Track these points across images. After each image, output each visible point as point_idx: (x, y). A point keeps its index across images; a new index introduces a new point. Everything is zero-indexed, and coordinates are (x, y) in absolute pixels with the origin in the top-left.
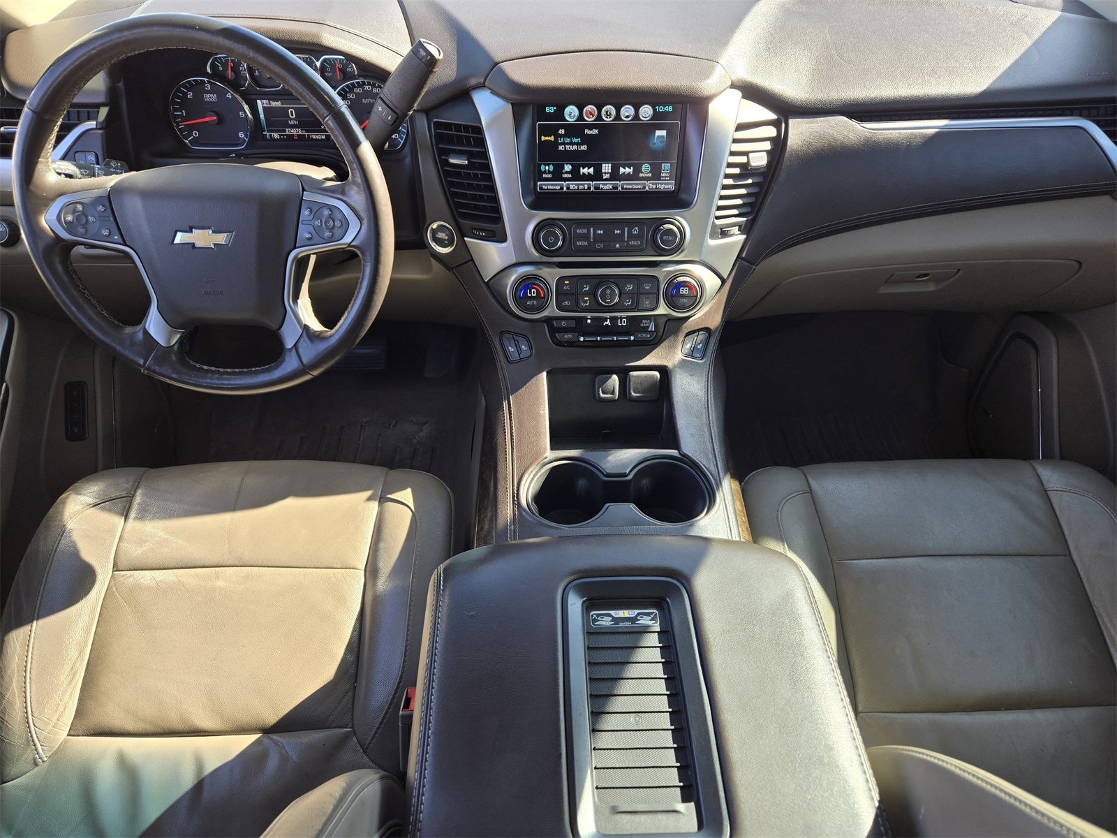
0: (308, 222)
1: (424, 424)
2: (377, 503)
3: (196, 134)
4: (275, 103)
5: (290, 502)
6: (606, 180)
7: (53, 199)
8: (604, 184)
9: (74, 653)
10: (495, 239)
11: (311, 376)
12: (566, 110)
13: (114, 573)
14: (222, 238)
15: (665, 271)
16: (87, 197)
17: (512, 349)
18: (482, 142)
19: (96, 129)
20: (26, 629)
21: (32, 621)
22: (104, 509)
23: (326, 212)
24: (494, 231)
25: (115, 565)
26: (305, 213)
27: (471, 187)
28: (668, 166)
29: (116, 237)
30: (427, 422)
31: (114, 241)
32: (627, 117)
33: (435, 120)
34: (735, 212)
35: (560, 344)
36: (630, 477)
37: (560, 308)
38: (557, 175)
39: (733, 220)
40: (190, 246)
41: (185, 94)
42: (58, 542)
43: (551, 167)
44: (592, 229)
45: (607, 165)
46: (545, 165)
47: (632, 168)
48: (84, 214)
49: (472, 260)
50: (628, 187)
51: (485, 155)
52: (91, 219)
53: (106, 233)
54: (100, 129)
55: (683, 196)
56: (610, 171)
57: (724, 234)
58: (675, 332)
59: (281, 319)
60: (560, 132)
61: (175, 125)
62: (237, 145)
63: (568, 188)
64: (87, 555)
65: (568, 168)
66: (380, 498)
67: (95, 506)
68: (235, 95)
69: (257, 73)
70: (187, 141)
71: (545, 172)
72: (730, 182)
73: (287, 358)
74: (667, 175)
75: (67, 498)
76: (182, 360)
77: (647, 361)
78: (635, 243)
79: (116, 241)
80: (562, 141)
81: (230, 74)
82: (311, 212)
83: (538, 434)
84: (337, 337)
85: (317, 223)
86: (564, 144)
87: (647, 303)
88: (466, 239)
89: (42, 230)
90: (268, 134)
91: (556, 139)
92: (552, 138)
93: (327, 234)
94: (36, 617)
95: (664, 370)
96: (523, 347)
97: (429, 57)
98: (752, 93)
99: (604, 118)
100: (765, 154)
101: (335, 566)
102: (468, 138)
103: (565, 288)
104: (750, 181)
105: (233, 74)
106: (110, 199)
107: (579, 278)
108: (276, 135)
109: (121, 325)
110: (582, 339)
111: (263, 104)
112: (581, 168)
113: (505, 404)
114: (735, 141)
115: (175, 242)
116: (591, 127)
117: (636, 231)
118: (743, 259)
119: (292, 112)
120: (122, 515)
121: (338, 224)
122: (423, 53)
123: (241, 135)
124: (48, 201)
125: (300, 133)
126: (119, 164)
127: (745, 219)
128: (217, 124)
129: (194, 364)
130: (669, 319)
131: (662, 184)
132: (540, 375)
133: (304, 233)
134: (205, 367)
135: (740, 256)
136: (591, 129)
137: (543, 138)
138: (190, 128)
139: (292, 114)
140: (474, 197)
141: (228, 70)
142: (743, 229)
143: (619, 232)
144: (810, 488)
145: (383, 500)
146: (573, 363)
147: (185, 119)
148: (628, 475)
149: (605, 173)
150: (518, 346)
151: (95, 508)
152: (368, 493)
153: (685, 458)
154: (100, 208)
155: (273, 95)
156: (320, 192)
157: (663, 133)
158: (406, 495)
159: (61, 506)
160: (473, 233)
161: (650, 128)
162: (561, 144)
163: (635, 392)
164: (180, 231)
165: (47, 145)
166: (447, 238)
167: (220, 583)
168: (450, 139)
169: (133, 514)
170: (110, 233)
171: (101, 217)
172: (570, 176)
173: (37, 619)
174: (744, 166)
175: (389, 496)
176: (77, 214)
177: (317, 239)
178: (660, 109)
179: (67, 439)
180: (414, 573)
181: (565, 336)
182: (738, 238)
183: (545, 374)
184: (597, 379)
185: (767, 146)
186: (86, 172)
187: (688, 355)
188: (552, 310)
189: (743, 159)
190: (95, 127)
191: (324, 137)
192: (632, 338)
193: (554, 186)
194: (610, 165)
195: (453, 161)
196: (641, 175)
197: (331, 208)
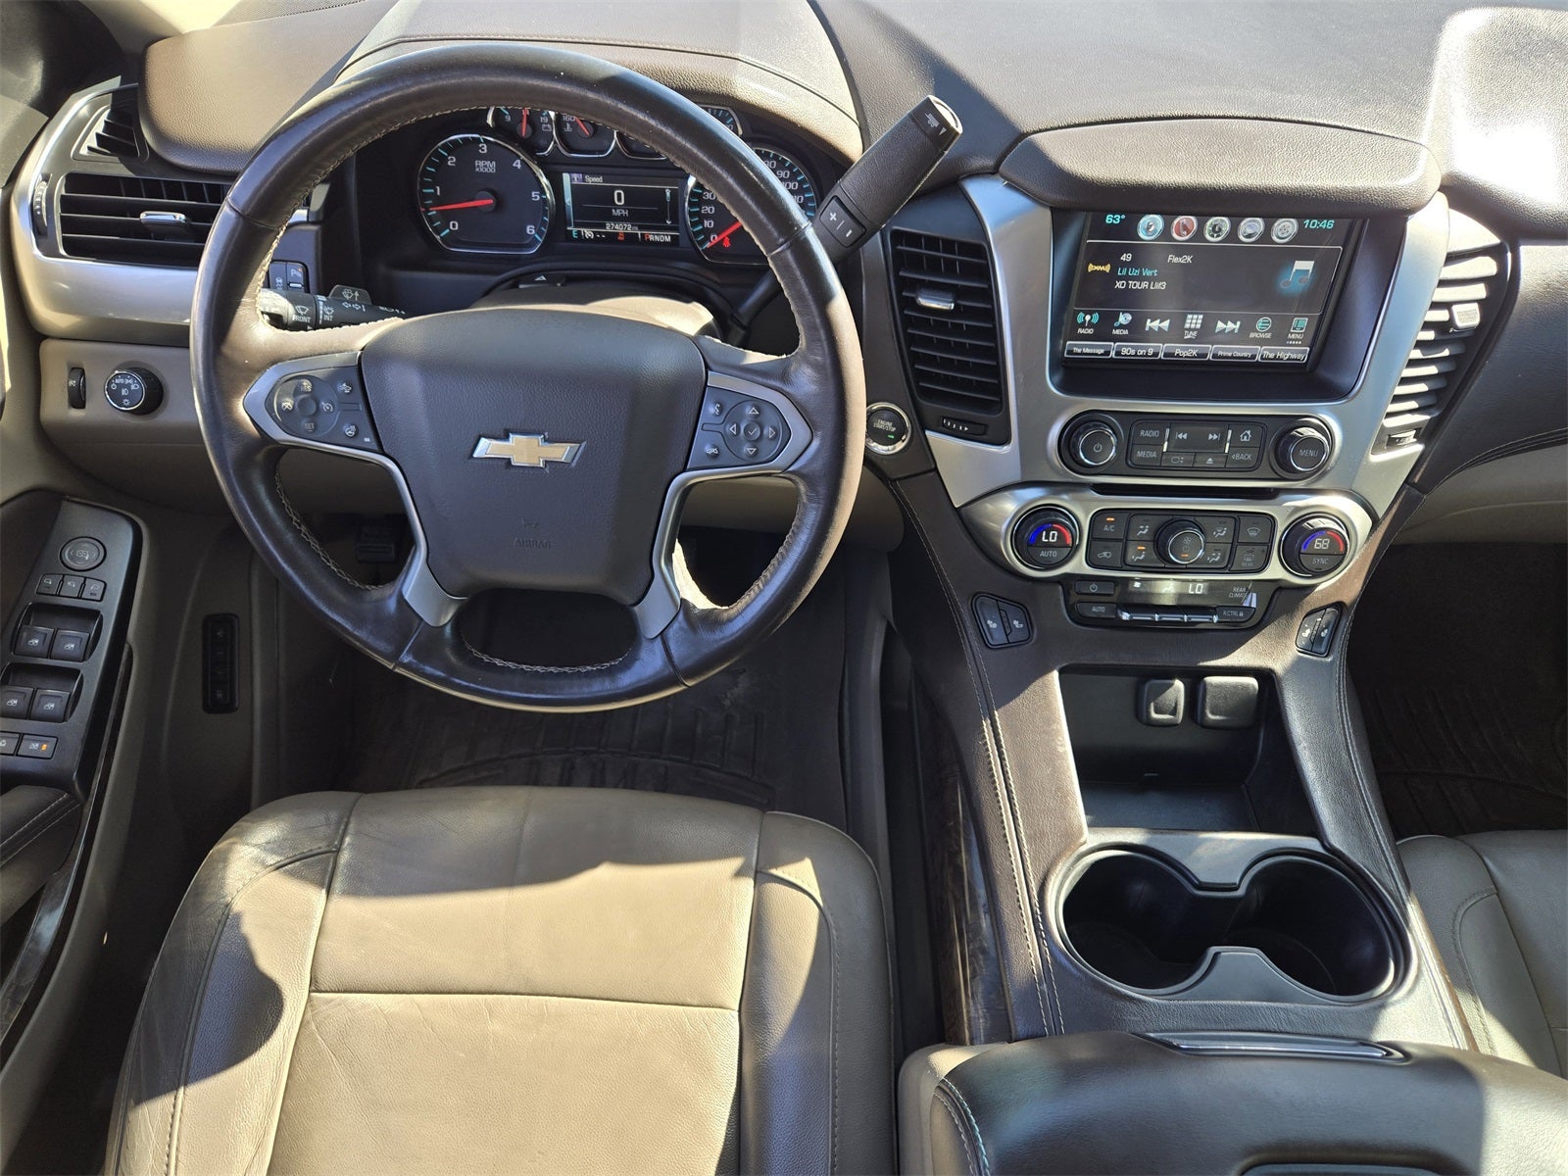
0: (714, 428)
1: (741, 673)
2: (751, 882)
3: (454, 226)
4: (594, 179)
5: (605, 874)
6: (1189, 341)
7: (260, 370)
8: (1182, 349)
9: (247, 1149)
10: (985, 437)
11: (684, 687)
12: (1141, 222)
13: (313, 994)
14: (561, 452)
15: (1289, 507)
16: (322, 368)
17: (993, 625)
18: (985, 272)
19: (308, 223)
20: (166, 1101)
21: (177, 1089)
22: (292, 874)
23: (750, 411)
24: (986, 426)
25: (313, 980)
26: (711, 409)
27: (944, 346)
28: (1304, 322)
29: (367, 440)
30: (744, 670)
31: (363, 446)
32: (1249, 236)
33: (895, 227)
34: (1413, 404)
35: (1081, 620)
36: (1241, 892)
37: (1089, 562)
38: (1103, 333)
39: (1408, 418)
40: (503, 463)
41: (445, 159)
42: (217, 936)
43: (1096, 317)
44: (1168, 431)
45: (1195, 316)
46: (1086, 313)
47: (1239, 323)
48: (314, 397)
49: (936, 469)
50: (1225, 354)
51: (989, 294)
52: (325, 406)
53: (350, 431)
54: (313, 223)
55: (1323, 373)
56: (1198, 326)
57: (1393, 442)
58: (1290, 610)
59: (643, 587)
60: (1123, 258)
61: (423, 210)
62: (521, 247)
63: (1118, 353)
64: (268, 963)
65: (1124, 319)
66: (756, 872)
67: (278, 868)
68: (530, 163)
69: (568, 128)
70: (438, 237)
71: (1082, 325)
72: (1417, 354)
73: (644, 654)
74: (1299, 337)
75: (228, 850)
76: (460, 649)
77: (1238, 658)
78: (1243, 457)
79: (367, 446)
80: (1124, 273)
81: (524, 130)
82: (721, 409)
83: (1063, 795)
84: (739, 625)
85: (732, 429)
86: (1127, 278)
87: (1246, 559)
88: (928, 433)
89: (237, 424)
90: (575, 230)
91: (1114, 270)
92: (1107, 268)
93: (748, 449)
94: (182, 1080)
95: (1265, 676)
96: (1016, 623)
97: (944, 130)
98: (1463, 196)
99: (1208, 237)
100: (1475, 306)
101: (689, 1001)
102: (950, 263)
103: (1106, 529)
104: (1446, 353)
105: (530, 130)
106: (360, 371)
107: (1133, 513)
108: (588, 233)
109: (357, 585)
110: (1125, 616)
111: (572, 180)
112: (1149, 321)
113: (986, 725)
114: (1443, 283)
115: (475, 455)
116: (1180, 250)
117: (1246, 436)
118: (1413, 485)
119: (619, 195)
120: (321, 885)
121: (769, 432)
122: (934, 123)
123: (530, 230)
124: (252, 372)
125: (629, 231)
126: (357, 294)
127: (1428, 417)
128: (493, 211)
129: (479, 655)
130: (1279, 586)
131: (1286, 351)
132: (1050, 675)
133: (705, 446)
134: (498, 662)
135: (1410, 480)
136: (1179, 255)
137: (1091, 268)
138: (446, 217)
139: (619, 198)
140: (947, 364)
141: (521, 121)
142: (1423, 434)
143: (1215, 437)
144: (1494, 884)
145: (761, 875)
146: (1106, 659)
147: (438, 201)
148: (1236, 889)
149: (1190, 330)
150: (1005, 620)
151: (277, 872)
152: (735, 863)
153: (1334, 855)
154: (344, 388)
155: (590, 165)
156: (739, 374)
157: (1307, 265)
158: (803, 872)
159: (221, 866)
160: (943, 425)
161: (1289, 254)
162: (1120, 278)
163: (1213, 713)
164: (486, 437)
165: (257, 274)
166: (894, 429)
167: (495, 1026)
168: (915, 262)
169: (338, 884)
170: (357, 433)
171: (343, 402)
172: (1126, 332)
173: (186, 1084)
174: (1441, 327)
175: (774, 872)
176: (302, 396)
177: (726, 454)
178: (1312, 224)
179: (205, 710)
180: (835, 1032)
181: (1094, 609)
182: (1412, 449)
183: (1055, 674)
184: (1147, 686)
185: (1480, 291)
186: (303, 310)
187: (1305, 651)
188: (1078, 565)
189: (1441, 316)
190: (305, 219)
191: (668, 239)
192: (1216, 619)
193: (1095, 348)
194: (1201, 317)
195: (924, 302)
196: (1252, 335)
197: (758, 403)
